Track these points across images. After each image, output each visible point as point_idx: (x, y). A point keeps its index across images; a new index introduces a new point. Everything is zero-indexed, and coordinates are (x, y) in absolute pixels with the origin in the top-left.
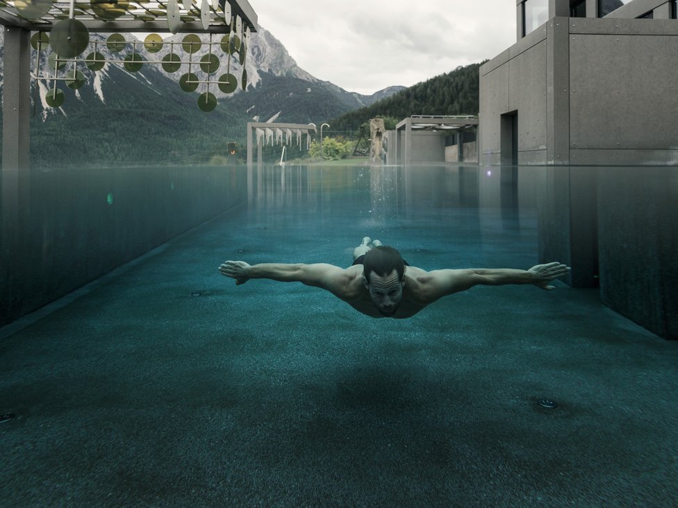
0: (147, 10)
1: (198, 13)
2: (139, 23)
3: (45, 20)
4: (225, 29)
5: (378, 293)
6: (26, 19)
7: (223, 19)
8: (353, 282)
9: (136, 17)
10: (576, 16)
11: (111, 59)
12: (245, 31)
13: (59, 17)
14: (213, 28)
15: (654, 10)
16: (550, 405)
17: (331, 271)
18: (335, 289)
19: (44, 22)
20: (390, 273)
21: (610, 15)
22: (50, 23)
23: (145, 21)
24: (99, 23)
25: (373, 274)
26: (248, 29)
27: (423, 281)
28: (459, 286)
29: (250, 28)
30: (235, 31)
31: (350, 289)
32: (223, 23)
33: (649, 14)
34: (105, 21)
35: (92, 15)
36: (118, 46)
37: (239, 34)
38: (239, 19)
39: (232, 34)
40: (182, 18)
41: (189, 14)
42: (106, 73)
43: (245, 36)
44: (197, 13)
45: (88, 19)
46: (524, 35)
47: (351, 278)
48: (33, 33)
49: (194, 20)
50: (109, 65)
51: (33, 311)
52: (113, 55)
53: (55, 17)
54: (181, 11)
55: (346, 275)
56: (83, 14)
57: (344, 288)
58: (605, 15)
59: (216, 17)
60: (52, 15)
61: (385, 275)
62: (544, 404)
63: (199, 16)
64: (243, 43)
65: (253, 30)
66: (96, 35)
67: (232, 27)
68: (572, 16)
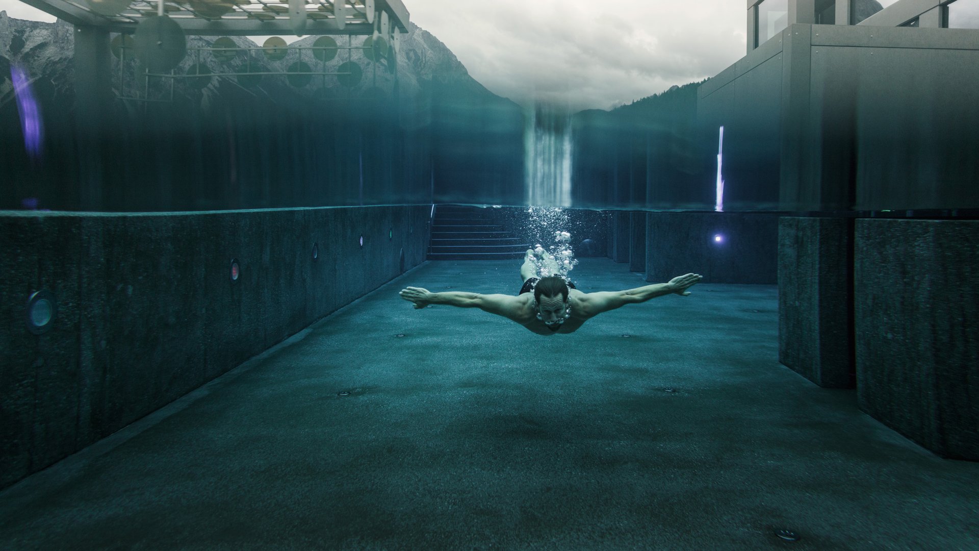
0: (265, 4)
1: (330, 9)
2: (256, 23)
3: (129, 18)
4: (367, 28)
5: (547, 311)
6: (102, 16)
7: (364, 16)
8: (526, 306)
9: (250, 15)
10: (822, 23)
11: (222, 72)
12: (393, 32)
13: (147, 14)
14: (351, 27)
15: (920, 16)
16: (791, 536)
17: (506, 299)
18: (511, 314)
19: (128, 20)
20: (556, 295)
21: (865, 22)
22: (136, 22)
23: (262, 20)
24: (202, 23)
25: (543, 297)
26: (397, 30)
27: (582, 300)
28: (612, 305)
29: (399, 28)
30: (380, 31)
31: (524, 312)
32: (364, 20)
33: (914, 21)
34: (209, 20)
35: (191, 11)
36: (228, 54)
37: (385, 35)
38: (385, 16)
39: (376, 34)
40: (311, 15)
41: (319, 9)
42: (215, 91)
43: (393, 38)
44: (330, 7)
45: (184, 16)
46: (756, 45)
47: (524, 303)
48: (114, 35)
49: (326, 17)
50: (220, 79)
51: (136, 420)
52: (225, 66)
53: (142, 14)
54: (308, 6)
55: (520, 302)
56: (178, 10)
57: (520, 312)
58: (860, 21)
59: (356, 12)
60: (138, 11)
61: (552, 296)
62: (782, 534)
63: (332, 12)
64: (390, 47)
65: (403, 30)
66: (201, 39)
67: (376, 26)
68: (817, 22)
